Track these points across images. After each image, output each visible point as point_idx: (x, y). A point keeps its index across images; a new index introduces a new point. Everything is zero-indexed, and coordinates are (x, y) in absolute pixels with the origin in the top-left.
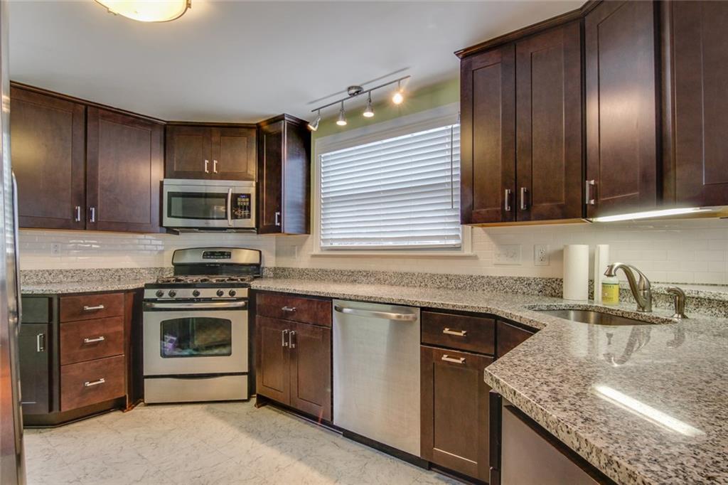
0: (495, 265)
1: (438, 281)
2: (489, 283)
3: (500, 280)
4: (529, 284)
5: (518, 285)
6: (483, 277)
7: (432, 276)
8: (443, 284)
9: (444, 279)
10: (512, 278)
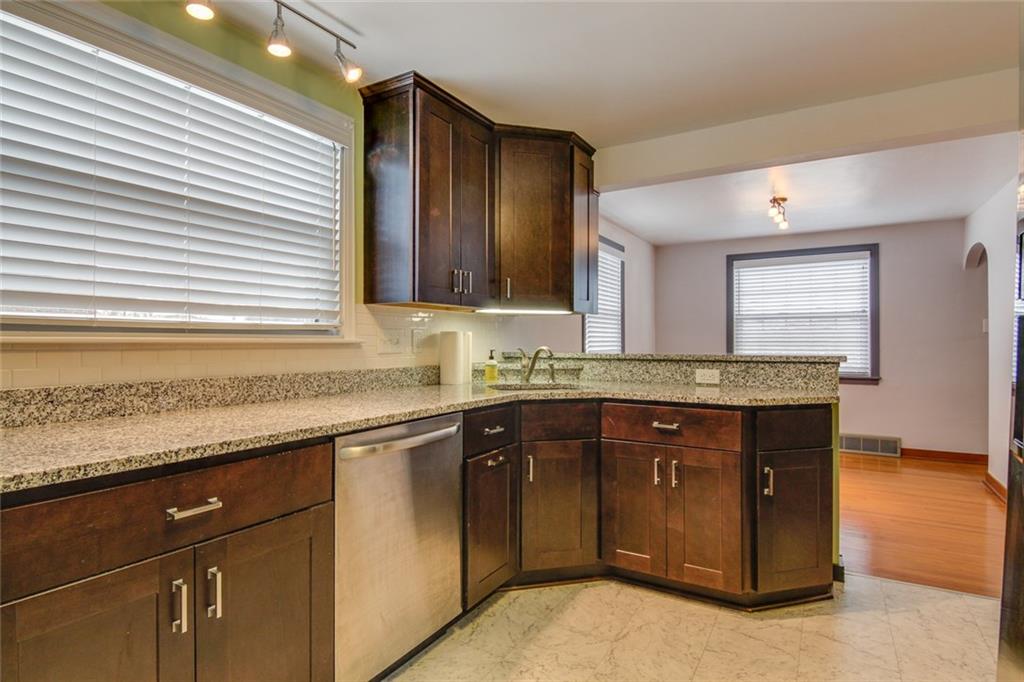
0: (380, 354)
1: (315, 384)
2: (378, 379)
3: (389, 373)
4: (412, 375)
5: (404, 377)
6: (372, 371)
7: (307, 377)
8: (323, 388)
9: (325, 380)
10: (398, 369)
